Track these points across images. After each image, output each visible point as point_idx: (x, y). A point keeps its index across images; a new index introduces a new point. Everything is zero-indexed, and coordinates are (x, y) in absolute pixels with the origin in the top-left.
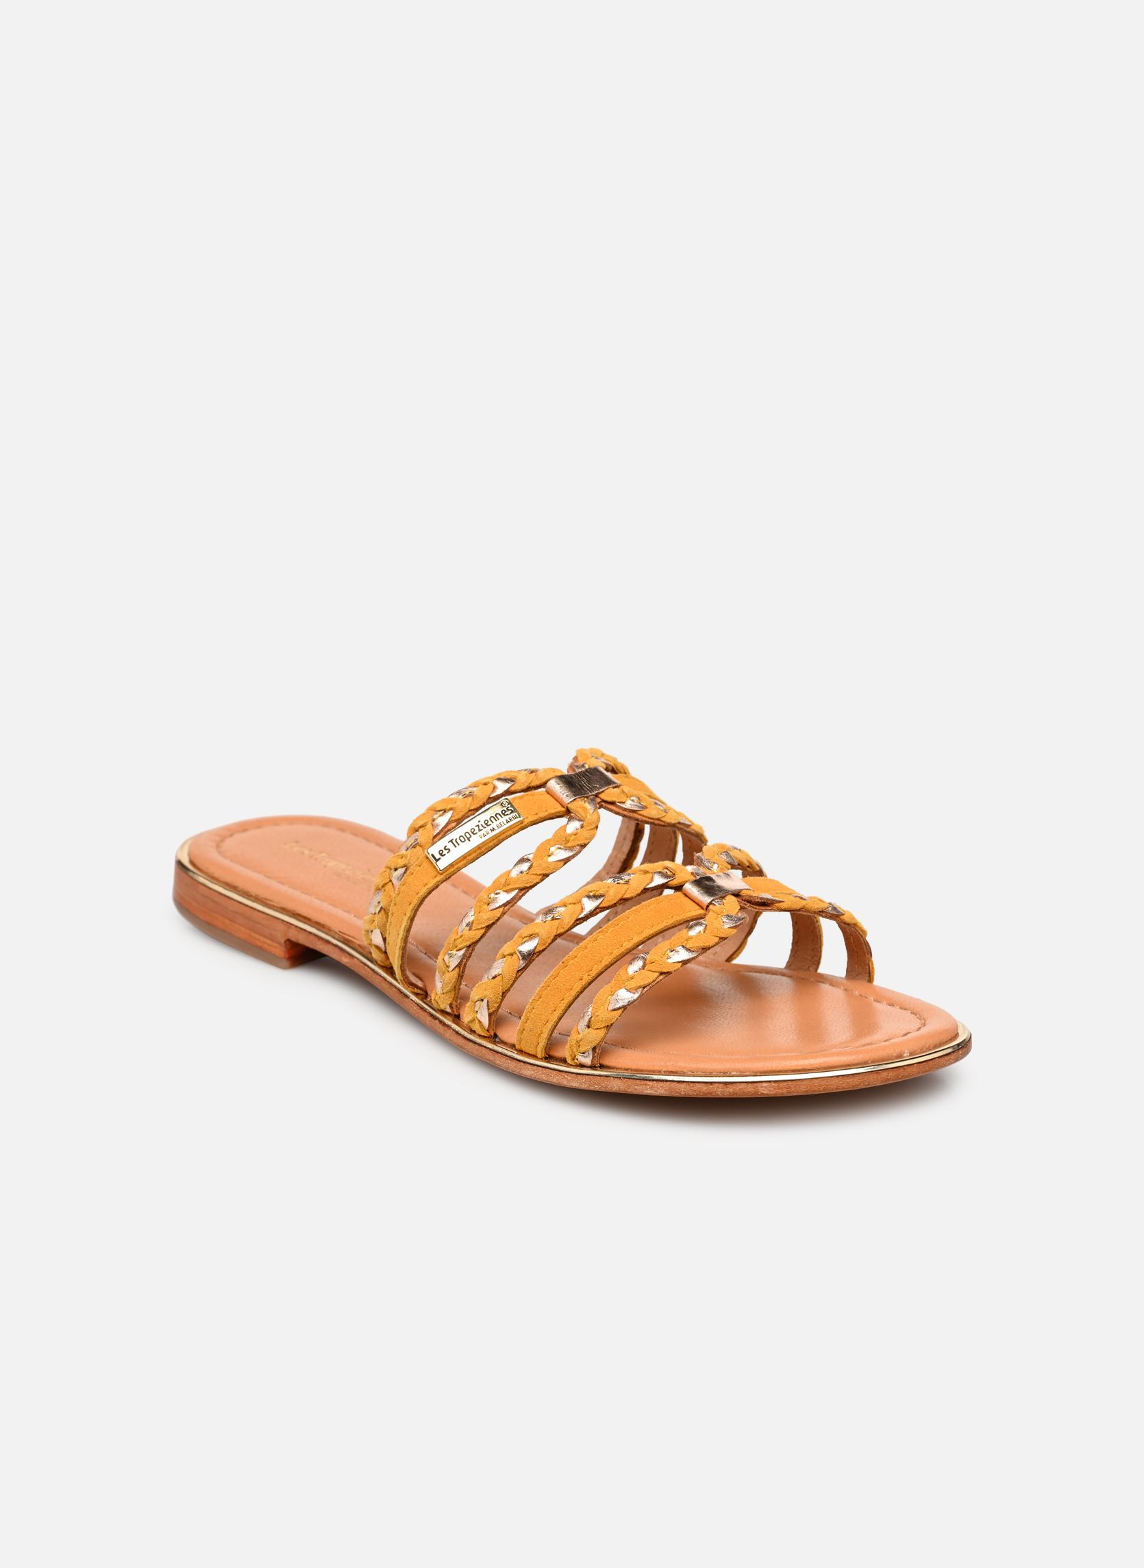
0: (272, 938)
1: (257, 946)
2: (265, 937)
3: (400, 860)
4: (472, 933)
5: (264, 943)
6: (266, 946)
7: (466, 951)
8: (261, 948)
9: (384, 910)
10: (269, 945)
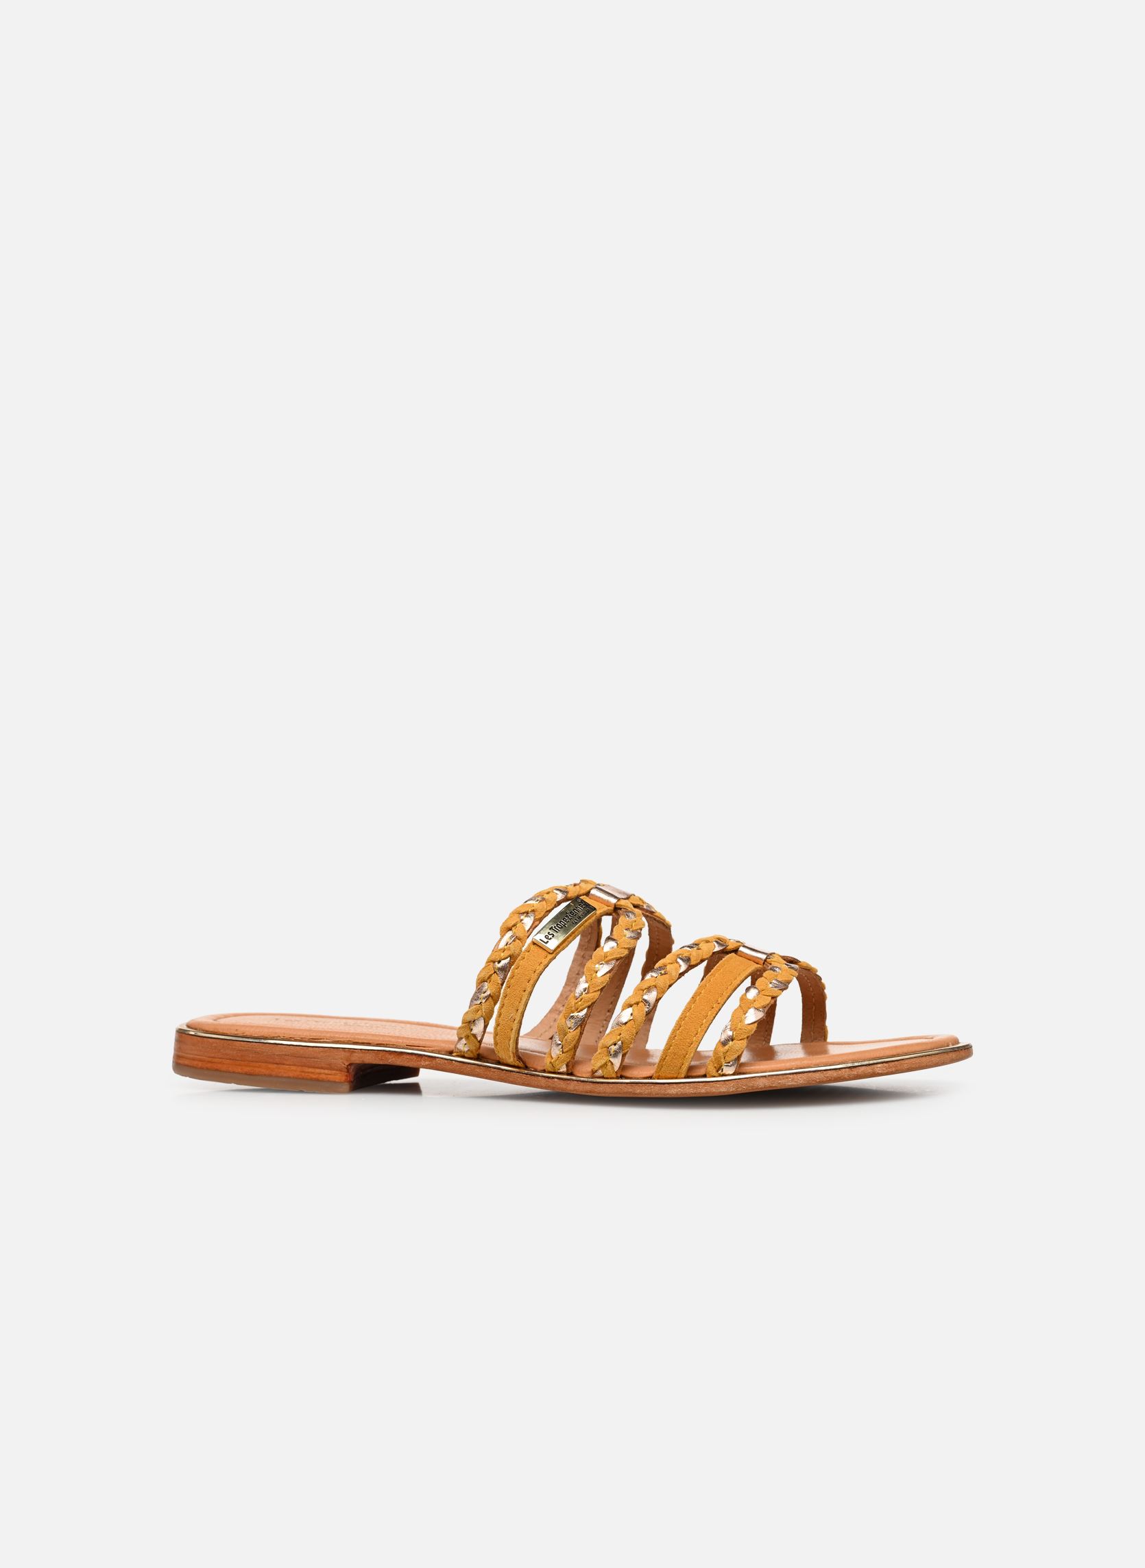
0: (330, 1067)
1: (312, 1079)
2: (322, 1068)
3: (502, 954)
4: (589, 995)
5: (320, 1074)
6: (323, 1077)
7: (588, 1010)
8: (317, 1080)
9: (492, 997)
10: (326, 1074)
